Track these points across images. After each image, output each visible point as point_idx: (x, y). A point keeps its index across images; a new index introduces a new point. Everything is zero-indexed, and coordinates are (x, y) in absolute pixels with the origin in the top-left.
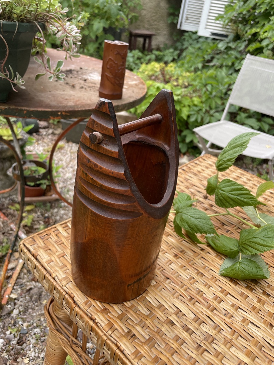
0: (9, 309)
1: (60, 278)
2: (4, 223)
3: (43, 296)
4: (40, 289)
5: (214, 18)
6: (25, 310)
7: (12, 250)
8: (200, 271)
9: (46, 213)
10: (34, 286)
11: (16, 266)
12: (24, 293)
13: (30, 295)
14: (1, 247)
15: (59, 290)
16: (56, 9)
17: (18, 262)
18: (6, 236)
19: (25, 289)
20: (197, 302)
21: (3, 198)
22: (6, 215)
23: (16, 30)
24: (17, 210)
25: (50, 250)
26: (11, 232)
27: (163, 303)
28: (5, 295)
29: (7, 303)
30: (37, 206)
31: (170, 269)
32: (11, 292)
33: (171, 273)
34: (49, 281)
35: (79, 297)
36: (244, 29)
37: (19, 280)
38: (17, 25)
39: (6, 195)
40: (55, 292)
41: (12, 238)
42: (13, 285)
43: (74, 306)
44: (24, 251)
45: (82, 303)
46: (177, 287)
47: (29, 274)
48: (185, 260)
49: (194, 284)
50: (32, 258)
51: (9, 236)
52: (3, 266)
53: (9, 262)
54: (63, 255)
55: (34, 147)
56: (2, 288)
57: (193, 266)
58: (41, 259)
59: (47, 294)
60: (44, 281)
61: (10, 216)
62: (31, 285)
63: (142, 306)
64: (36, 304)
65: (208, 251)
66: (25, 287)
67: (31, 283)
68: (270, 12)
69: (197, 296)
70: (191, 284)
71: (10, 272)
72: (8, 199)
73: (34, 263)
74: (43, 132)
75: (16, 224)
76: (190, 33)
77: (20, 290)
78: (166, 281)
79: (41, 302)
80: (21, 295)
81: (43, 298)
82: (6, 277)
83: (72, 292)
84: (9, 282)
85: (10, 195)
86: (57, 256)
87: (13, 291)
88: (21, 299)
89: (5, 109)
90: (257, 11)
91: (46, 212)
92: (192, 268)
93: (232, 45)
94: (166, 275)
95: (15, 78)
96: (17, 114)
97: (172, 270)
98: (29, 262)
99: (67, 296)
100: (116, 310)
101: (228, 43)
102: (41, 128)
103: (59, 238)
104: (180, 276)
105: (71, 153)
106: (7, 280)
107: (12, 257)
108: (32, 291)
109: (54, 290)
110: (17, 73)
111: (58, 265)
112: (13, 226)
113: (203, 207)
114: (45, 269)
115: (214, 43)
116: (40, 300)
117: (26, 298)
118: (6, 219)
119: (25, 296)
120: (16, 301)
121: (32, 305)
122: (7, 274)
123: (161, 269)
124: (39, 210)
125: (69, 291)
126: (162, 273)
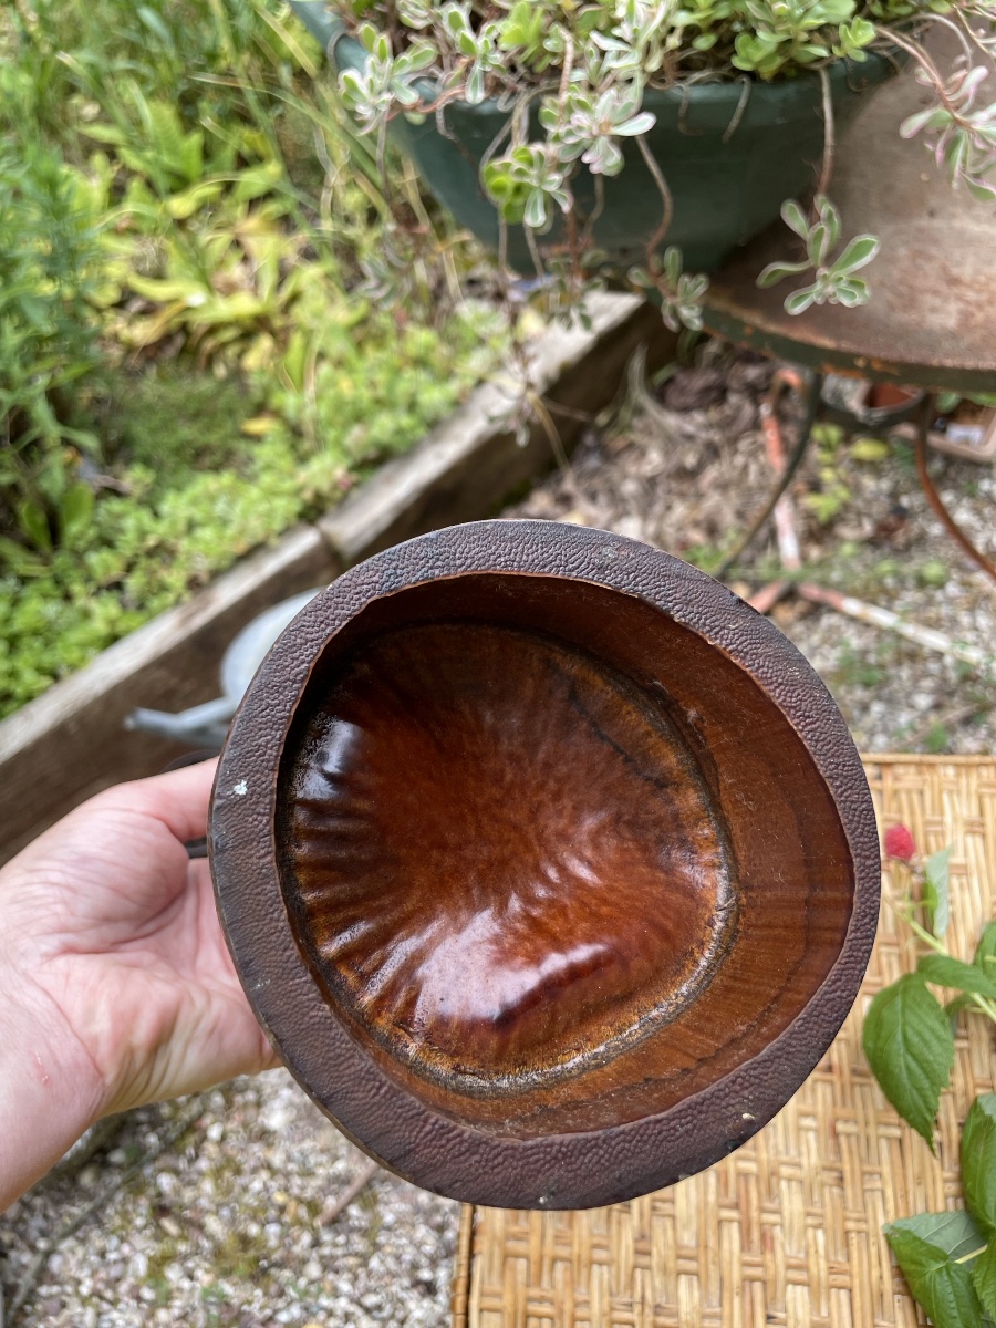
30: (899, 453)
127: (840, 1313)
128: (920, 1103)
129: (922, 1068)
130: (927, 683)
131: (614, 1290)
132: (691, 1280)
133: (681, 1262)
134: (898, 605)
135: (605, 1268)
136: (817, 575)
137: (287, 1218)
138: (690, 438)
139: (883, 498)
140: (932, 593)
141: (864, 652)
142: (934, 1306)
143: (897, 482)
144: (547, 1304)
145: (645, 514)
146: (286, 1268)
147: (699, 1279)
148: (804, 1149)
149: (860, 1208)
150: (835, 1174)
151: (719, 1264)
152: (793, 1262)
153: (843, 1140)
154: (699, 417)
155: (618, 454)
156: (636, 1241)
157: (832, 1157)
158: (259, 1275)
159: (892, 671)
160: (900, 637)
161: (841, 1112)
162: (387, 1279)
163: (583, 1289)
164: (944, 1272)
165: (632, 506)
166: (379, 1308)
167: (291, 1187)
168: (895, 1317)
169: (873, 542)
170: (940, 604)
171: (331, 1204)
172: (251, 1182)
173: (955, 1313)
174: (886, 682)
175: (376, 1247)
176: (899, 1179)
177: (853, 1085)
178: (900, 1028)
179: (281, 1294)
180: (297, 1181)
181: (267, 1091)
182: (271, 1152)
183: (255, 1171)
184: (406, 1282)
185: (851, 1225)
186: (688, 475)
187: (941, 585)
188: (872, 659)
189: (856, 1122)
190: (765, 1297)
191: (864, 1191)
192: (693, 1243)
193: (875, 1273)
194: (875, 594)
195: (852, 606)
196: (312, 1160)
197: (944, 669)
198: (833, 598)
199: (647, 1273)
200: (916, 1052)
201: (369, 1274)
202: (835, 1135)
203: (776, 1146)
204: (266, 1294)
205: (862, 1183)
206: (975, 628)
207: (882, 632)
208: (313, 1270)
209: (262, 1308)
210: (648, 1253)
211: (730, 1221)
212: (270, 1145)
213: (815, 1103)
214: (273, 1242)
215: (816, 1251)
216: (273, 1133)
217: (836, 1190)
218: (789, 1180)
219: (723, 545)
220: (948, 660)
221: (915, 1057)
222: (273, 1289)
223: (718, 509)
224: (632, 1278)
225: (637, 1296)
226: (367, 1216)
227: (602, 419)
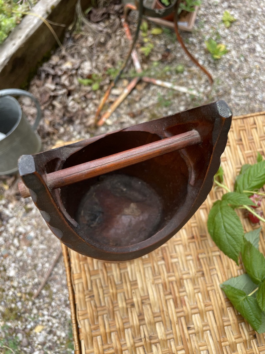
11: (120, 94)
28: (102, 118)
37: (118, 109)
42: (112, 111)
62: (125, 119)
71: (114, 98)
84: (110, 108)
91: (170, 42)
106: (109, 105)
108: (124, 124)
127: (211, 319)
128: (233, 250)
129: (233, 238)
130: (183, 103)
131: (134, 336)
132: (160, 323)
133: (155, 318)
134: (172, 80)
135: (129, 329)
136: (147, 74)
137: (23, 300)
138: (101, 32)
139: (162, 47)
140: (180, 75)
141: (164, 96)
142: (244, 312)
143: (166, 41)
144: (111, 349)
145: (91, 60)
146: (26, 313)
147: (163, 323)
148: (190, 267)
149: (211, 282)
150: (201, 273)
151: (168, 316)
152: (193, 307)
153: (201, 260)
154: (102, 24)
155: (78, 39)
156: (138, 316)
157: (199, 268)
158: (18, 317)
159: (172, 101)
160: (173, 90)
161: (199, 251)
162: (58, 307)
163: (123, 339)
164: (246, 300)
165: (87, 57)
166: (57, 315)
167: (22, 290)
168: (228, 315)
169: (162, 61)
170: (182, 78)
171: (36, 292)
172: (8, 293)
173: (251, 314)
174: (171, 105)
175: (53, 299)
176: (221, 269)
177: (201, 241)
178: (222, 224)
179: (26, 320)
180: (23, 289)
181: (7, 266)
182: (13, 283)
183: (9, 289)
184: (64, 306)
185: (209, 289)
186: (102, 44)
187: (182, 72)
188: (167, 98)
189: (205, 253)
190: (186, 321)
191: (211, 276)
192: (158, 311)
193: (220, 303)
194: (165, 78)
195: (159, 82)
196: (27, 282)
197: (186, 97)
198: (153, 80)
199: (144, 326)
200: (230, 232)
201: (52, 307)
202: (199, 259)
203: (180, 269)
204: (22, 322)
205: (210, 273)
206: (193, 84)
207: (168, 89)
208: (35, 311)
209: (21, 326)
210: (144, 319)
211: (169, 299)
212: (12, 281)
213: (190, 250)
214: (20, 307)
215: (200, 301)
216: (12, 277)
217: (202, 278)
218: (186, 279)
219: (118, 67)
220: (188, 95)
221: (229, 234)
222: (24, 320)
223: (114, 55)
224: (139, 330)
225: (143, 336)
226: (48, 291)
227: (70, 28)
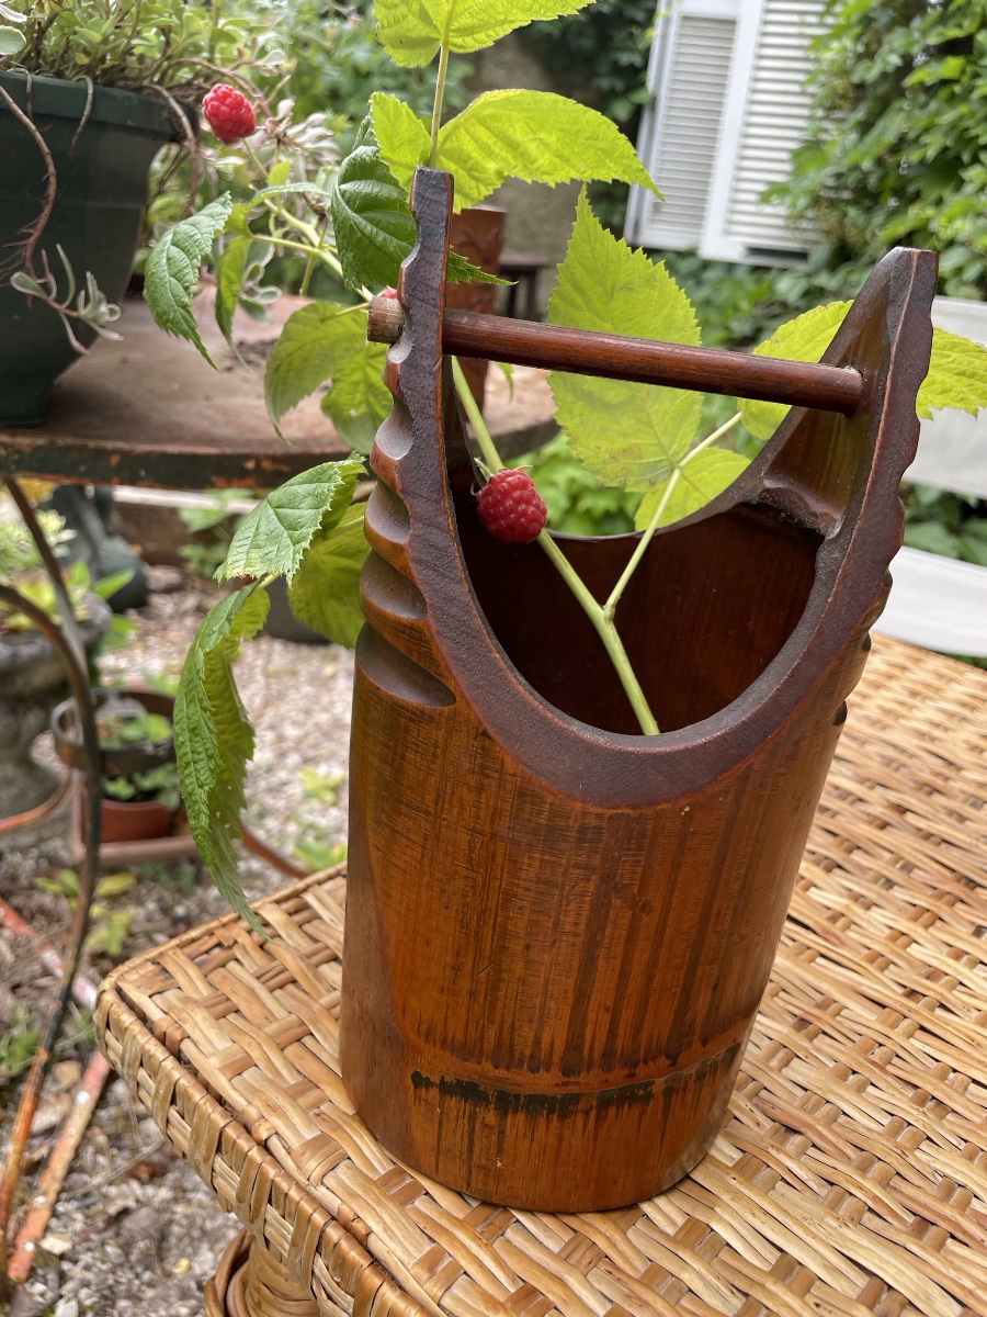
0: (40, 1300)
1: (295, 1143)
2: (19, 946)
3: (173, 1240)
4: (159, 1211)
5: (752, 197)
6: (103, 1302)
7: (51, 1049)
8: (929, 1089)
9: (179, 903)
10: (138, 1201)
11: (65, 1118)
12: (99, 1232)
13: (121, 1240)
14: (5, 1041)
15: (292, 1200)
16: (240, 53)
17: (73, 1102)
18: (24, 996)
19: (103, 1212)
20: (953, 1237)
21: (13, 849)
22: (26, 913)
23: (86, 113)
24: (69, 895)
25: (237, 1011)
26: (43, 982)
27: (795, 1252)
28: (20, 1241)
29: (32, 1274)
30: (147, 875)
31: (790, 1086)
32: (47, 1229)
33: (796, 1104)
34: (240, 1161)
35: (392, 1236)
36: (868, 223)
37: (75, 1177)
38: (90, 91)
39: (25, 839)
40: (272, 1213)
41: (50, 1005)
42: (52, 1196)
43: (377, 1281)
44: (118, 1022)
45: (411, 1263)
46: (845, 1172)
47: (115, 1151)
48: (850, 1044)
49: (918, 1153)
50: (158, 1052)
51: (35, 999)
52: (11, 1121)
53: (37, 1103)
54: (299, 1036)
55: (132, 660)
56: (9, 1211)
57: (889, 1068)
58: (202, 1058)
59: (188, 1234)
60: (219, 1163)
61: (41, 921)
62: (123, 1196)
63: (704, 1272)
64: (147, 1276)
65: (939, 998)
66: (100, 1207)
67: (124, 1188)
68: (958, 158)
69: (948, 1211)
70: (903, 1155)
71: (41, 1146)
72: (34, 853)
73: (168, 1076)
74: (164, 605)
75: (63, 952)
76: (672, 257)
77: (79, 1216)
78: (783, 1141)
79: (168, 1267)
80: (87, 1240)
81: (175, 1251)
82: (23, 1164)
83: (357, 1209)
84: (36, 1188)
85: (41, 840)
86: (272, 1038)
87: (54, 1223)
88: (86, 1258)
89: (37, 449)
90: (913, 156)
91: (177, 897)
92: (891, 1080)
93: (823, 280)
94: (777, 1114)
95: (83, 293)
96: (82, 468)
97: (800, 1092)
98: (142, 1074)
99: (334, 1233)
100: (580, 1300)
101: (809, 276)
102: (154, 592)
103: (275, 959)
104: (842, 1119)
105: (267, 675)
106: (29, 1179)
107: (49, 1085)
108: (128, 1224)
109: (270, 1202)
110: (88, 274)
111: (277, 1080)
112: (51, 957)
113: (865, 817)
114: (220, 1100)
115: (758, 281)
116: (161, 1260)
117: (105, 1253)
118: (25, 930)
119: (103, 1244)
120: (66, 1266)
121: (130, 1281)
122: (27, 1155)
123: (751, 1086)
124: (150, 890)
125: (345, 1209)
126: (756, 1106)
143: (160, 900)
